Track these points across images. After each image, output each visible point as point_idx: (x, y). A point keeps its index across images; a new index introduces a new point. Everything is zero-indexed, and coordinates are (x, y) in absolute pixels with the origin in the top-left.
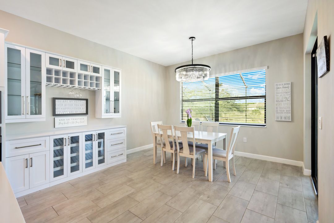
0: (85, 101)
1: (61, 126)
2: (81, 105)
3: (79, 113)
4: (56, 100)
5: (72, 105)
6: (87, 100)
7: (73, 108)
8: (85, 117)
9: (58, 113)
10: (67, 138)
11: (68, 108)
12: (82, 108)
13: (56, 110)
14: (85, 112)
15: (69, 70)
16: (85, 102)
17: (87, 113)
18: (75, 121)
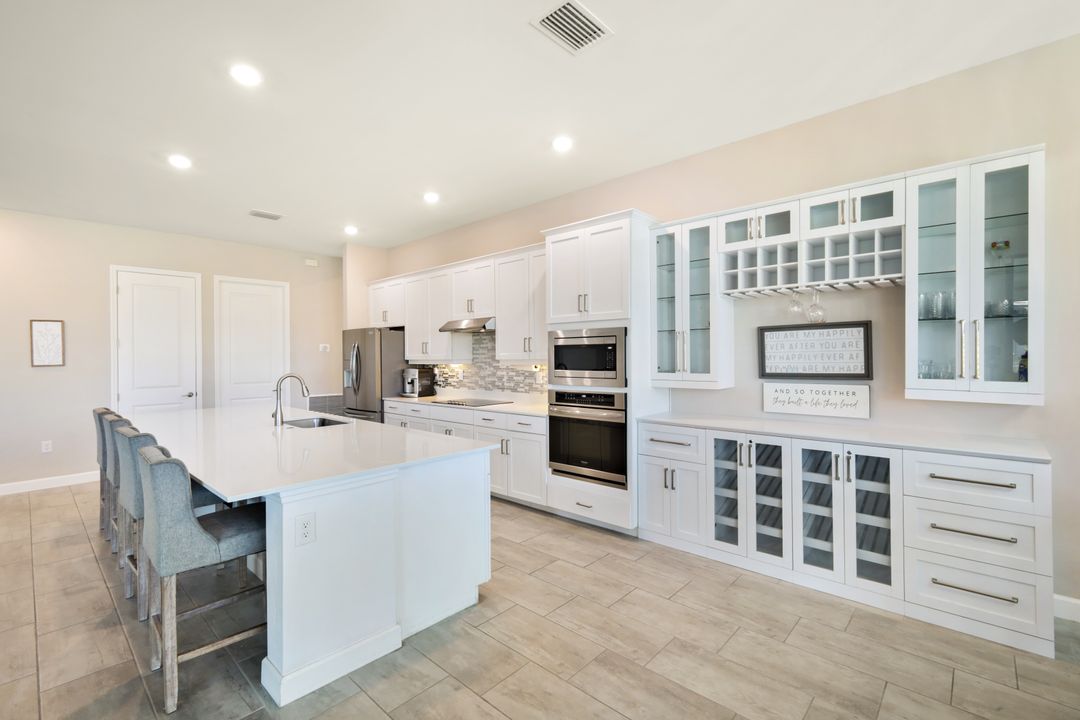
0: (862, 329)
1: (778, 408)
2: (844, 346)
3: (837, 371)
4: (766, 333)
5: (813, 346)
6: (867, 326)
7: (815, 357)
8: (861, 389)
9: (773, 371)
10: (746, 444)
11: (800, 357)
12: (847, 356)
13: (767, 361)
14: (861, 370)
15: (780, 241)
16: (858, 333)
17: (868, 375)
18: (822, 398)
